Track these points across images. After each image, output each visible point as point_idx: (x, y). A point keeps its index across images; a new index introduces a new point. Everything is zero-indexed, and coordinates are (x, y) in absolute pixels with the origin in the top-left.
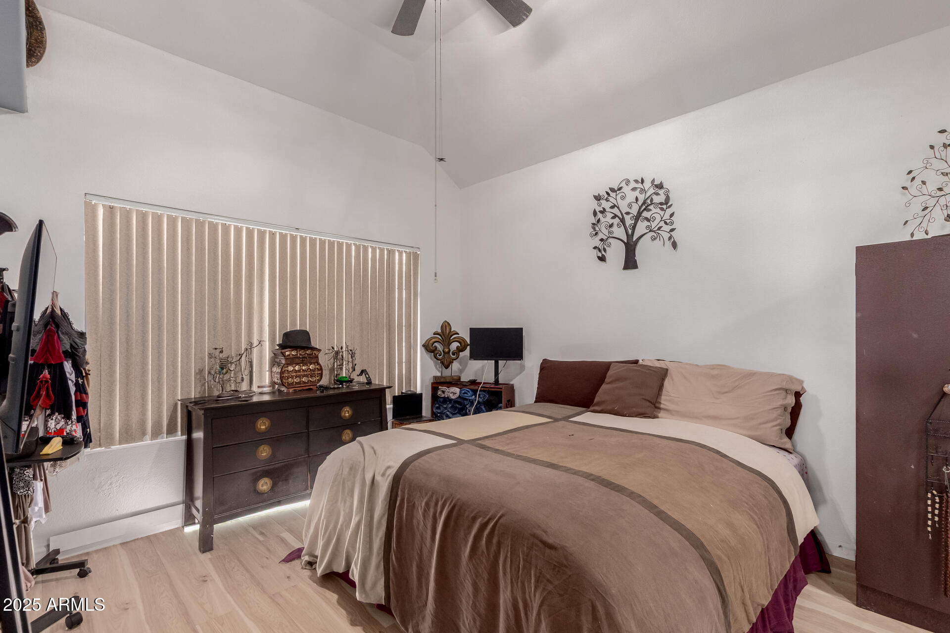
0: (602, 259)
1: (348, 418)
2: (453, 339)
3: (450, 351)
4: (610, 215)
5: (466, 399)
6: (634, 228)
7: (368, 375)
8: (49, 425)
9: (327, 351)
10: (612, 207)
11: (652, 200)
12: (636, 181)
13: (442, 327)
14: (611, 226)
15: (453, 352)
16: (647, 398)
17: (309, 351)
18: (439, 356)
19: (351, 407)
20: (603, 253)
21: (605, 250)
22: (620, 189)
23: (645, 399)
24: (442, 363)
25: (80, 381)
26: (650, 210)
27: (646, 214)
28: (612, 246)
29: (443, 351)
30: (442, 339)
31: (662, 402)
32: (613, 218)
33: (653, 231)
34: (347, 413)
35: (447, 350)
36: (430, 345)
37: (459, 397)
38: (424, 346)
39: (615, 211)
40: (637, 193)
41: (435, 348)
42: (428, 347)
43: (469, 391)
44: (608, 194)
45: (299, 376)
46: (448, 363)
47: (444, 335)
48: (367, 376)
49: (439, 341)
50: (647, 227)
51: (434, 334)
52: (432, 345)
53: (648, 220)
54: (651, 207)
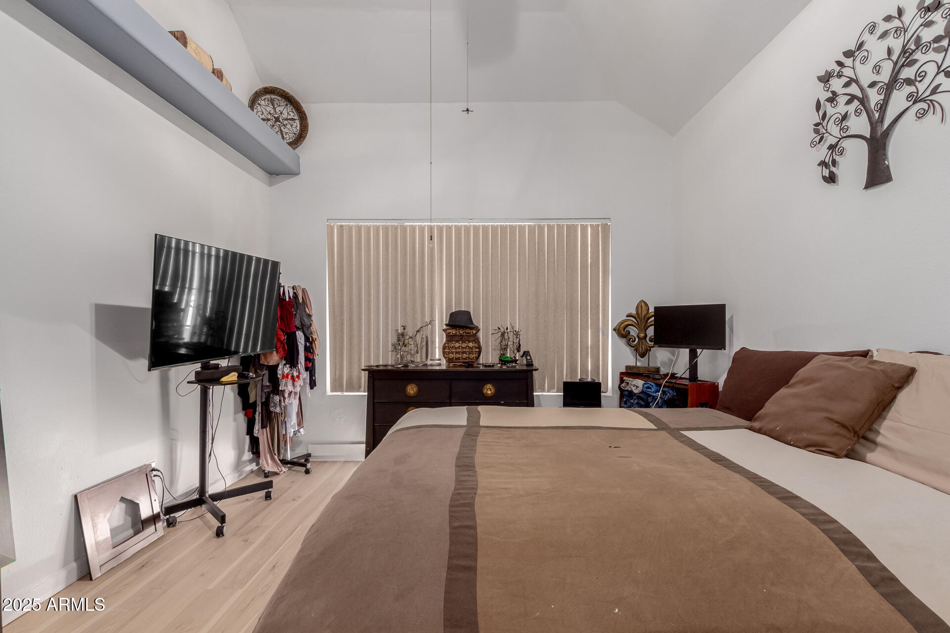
0: (831, 179)
1: (490, 395)
2: (650, 322)
3: (646, 336)
4: (842, 100)
5: (650, 396)
6: (883, 107)
7: (530, 356)
8: (284, 370)
9: (494, 332)
10: (847, 85)
11: (918, 39)
12: (888, 19)
13: (637, 308)
14: (845, 117)
15: (650, 338)
16: (835, 417)
17: (468, 330)
18: (632, 341)
19: (493, 385)
20: (833, 169)
21: (834, 163)
22: (860, 46)
23: (832, 420)
24: (636, 350)
25: (308, 344)
26: (916, 61)
27: (908, 73)
28: (848, 153)
29: (638, 336)
30: (638, 323)
31: (882, 431)
32: (849, 102)
33: (920, 101)
34: (489, 390)
35: (642, 335)
36: (621, 329)
37: (643, 392)
38: (614, 330)
39: (854, 89)
40: (890, 41)
41: (628, 332)
42: (622, 332)
43: (652, 386)
44: (840, 64)
45: (459, 353)
46: (644, 350)
47: (639, 317)
48: (529, 358)
49: (634, 324)
50: (910, 96)
51: (627, 316)
52: (624, 330)
53: (909, 82)
54: (918, 55)
